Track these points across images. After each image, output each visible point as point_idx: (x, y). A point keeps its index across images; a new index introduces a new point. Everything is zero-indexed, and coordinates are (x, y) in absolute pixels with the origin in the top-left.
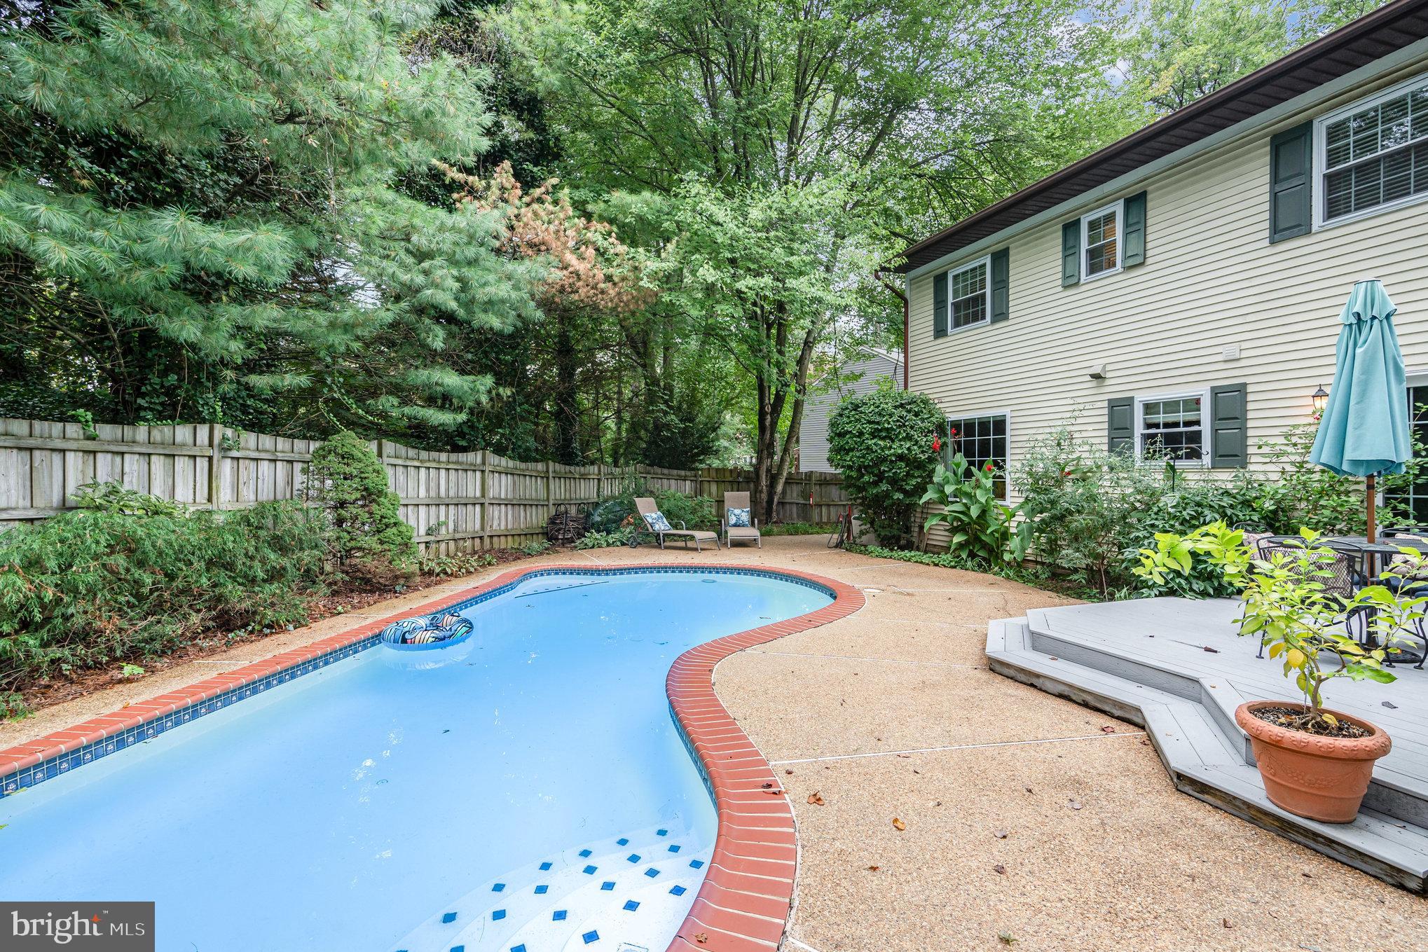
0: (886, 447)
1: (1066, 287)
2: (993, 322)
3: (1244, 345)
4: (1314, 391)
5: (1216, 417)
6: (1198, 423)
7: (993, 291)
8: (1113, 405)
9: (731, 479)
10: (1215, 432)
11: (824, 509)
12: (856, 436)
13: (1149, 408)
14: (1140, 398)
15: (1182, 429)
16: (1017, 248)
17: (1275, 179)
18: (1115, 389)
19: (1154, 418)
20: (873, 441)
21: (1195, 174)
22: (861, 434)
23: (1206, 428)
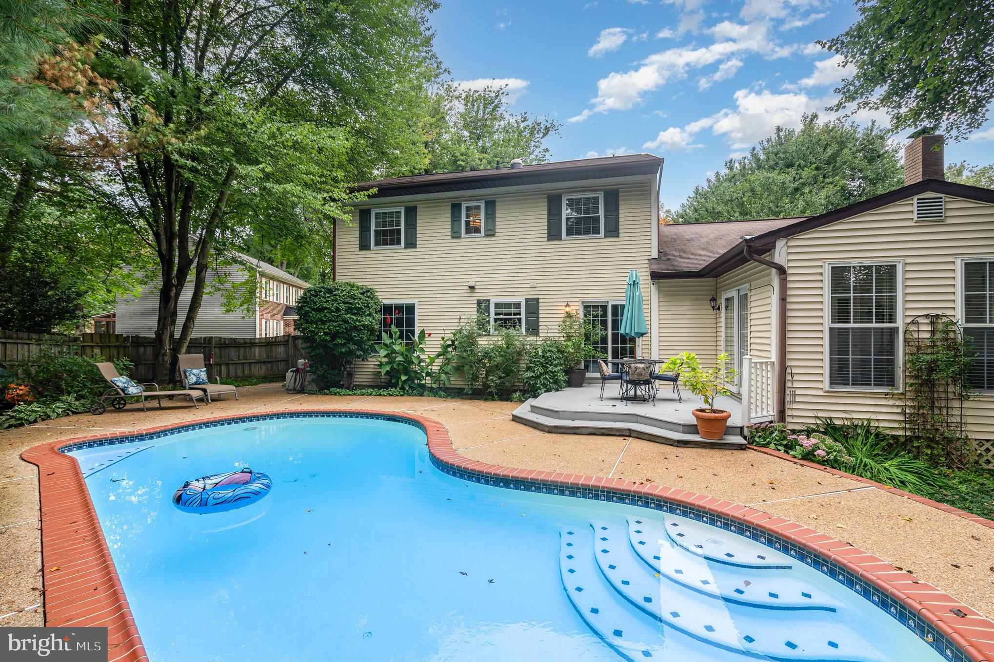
0: (357, 320)
1: (453, 237)
2: (406, 247)
3: (538, 281)
4: (565, 304)
5: (527, 312)
6: (519, 314)
7: (406, 229)
8: (479, 303)
9: (117, 344)
10: (527, 318)
11: (223, 367)
12: (334, 312)
13: (497, 305)
14: (494, 300)
15: (512, 317)
16: (422, 208)
17: (549, 214)
18: (480, 294)
19: (499, 311)
20: (348, 316)
21: (517, 200)
22: (338, 310)
23: (523, 316)
